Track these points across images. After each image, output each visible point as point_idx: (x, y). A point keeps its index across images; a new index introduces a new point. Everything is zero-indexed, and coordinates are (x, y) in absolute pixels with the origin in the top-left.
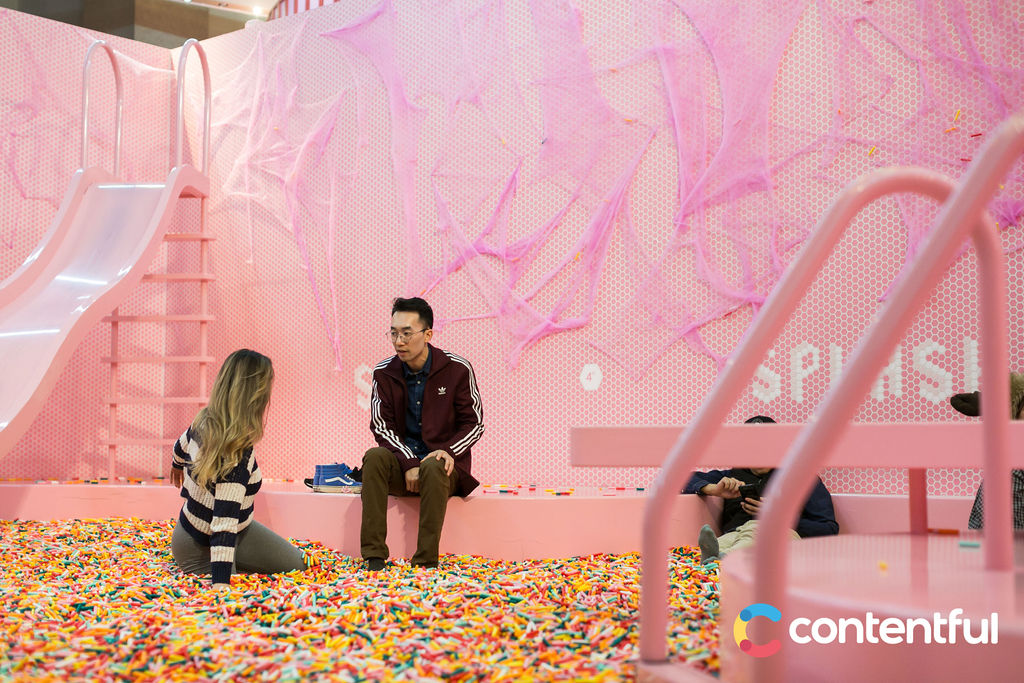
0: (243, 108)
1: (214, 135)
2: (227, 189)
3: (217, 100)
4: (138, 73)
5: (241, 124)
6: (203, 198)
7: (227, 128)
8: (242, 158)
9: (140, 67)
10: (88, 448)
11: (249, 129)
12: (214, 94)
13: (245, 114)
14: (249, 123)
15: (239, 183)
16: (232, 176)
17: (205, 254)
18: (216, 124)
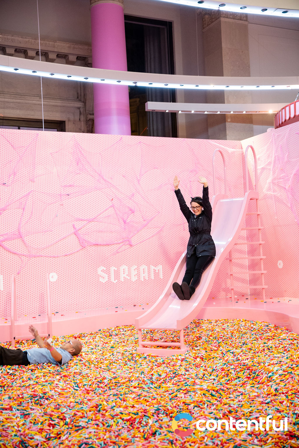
0: (269, 162)
1: (259, 171)
2: (265, 191)
3: (259, 158)
4: (230, 152)
5: (268, 167)
6: (257, 199)
7: (263, 169)
8: (270, 180)
9: (230, 150)
10: (224, 286)
11: (271, 170)
12: (257, 157)
13: (269, 164)
14: (271, 167)
15: (269, 189)
16: (267, 186)
17: (259, 219)
18: (259, 167)
